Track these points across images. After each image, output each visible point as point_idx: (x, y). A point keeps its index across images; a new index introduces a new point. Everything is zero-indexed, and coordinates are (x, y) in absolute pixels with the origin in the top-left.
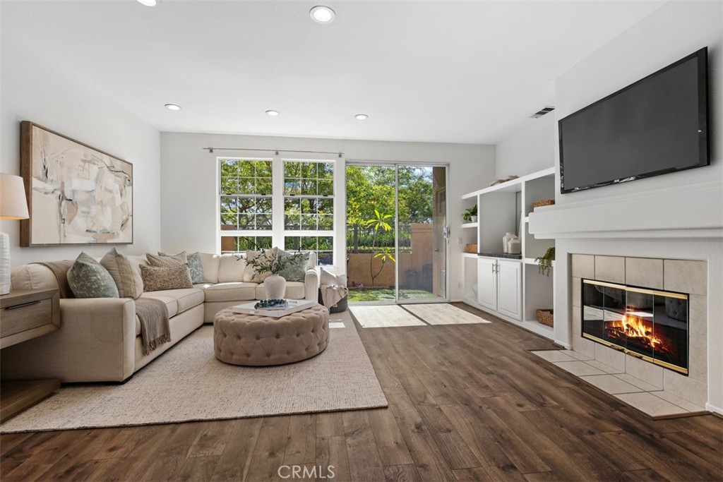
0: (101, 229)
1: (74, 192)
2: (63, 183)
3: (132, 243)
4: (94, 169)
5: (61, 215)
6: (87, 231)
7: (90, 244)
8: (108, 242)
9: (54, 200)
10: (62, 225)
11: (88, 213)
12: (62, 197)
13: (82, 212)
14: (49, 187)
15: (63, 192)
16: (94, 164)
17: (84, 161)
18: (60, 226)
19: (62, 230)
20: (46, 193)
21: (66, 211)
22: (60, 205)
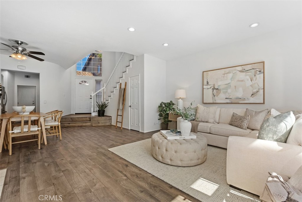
0: (235, 97)
1: (219, 86)
2: (214, 84)
3: (264, 103)
4: (230, 75)
5: (213, 94)
6: (226, 98)
7: (227, 103)
8: (240, 102)
9: (211, 90)
10: (214, 97)
11: (227, 92)
12: (214, 89)
13: (223, 92)
14: (209, 87)
15: (214, 87)
16: (230, 73)
17: (224, 74)
18: (213, 97)
19: (214, 99)
20: (208, 89)
21: (216, 92)
22: (213, 91)
